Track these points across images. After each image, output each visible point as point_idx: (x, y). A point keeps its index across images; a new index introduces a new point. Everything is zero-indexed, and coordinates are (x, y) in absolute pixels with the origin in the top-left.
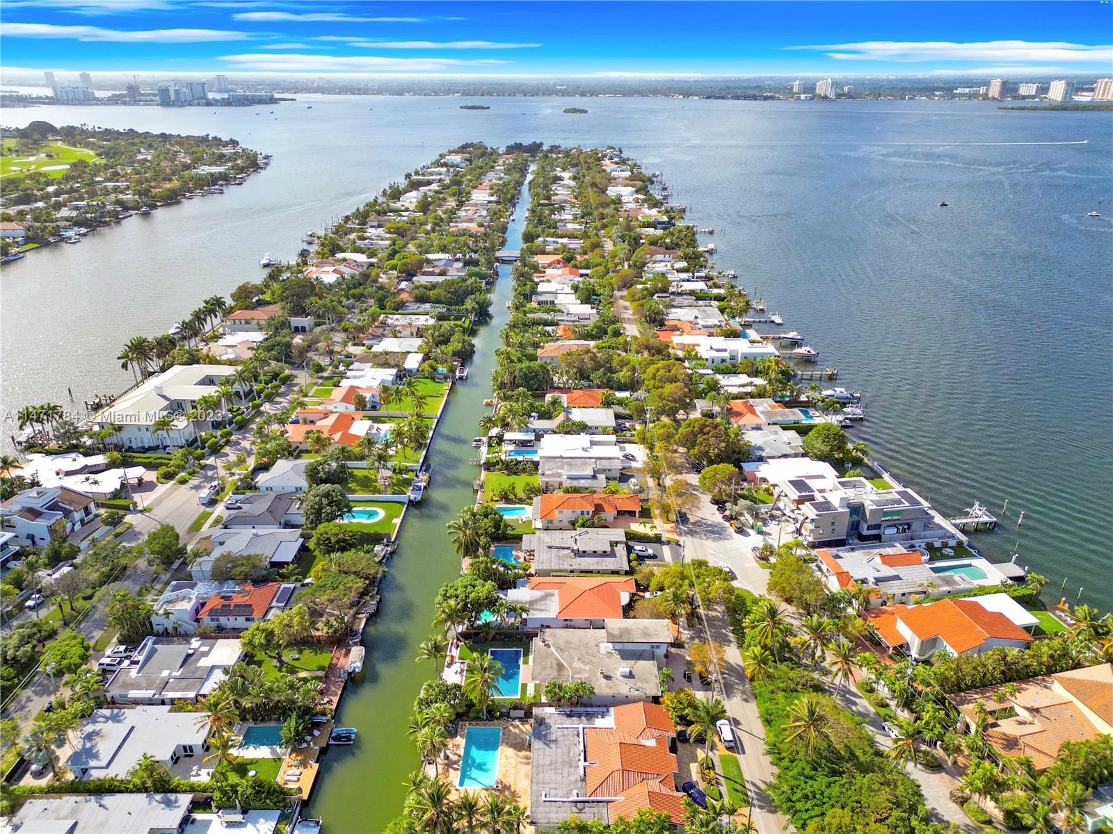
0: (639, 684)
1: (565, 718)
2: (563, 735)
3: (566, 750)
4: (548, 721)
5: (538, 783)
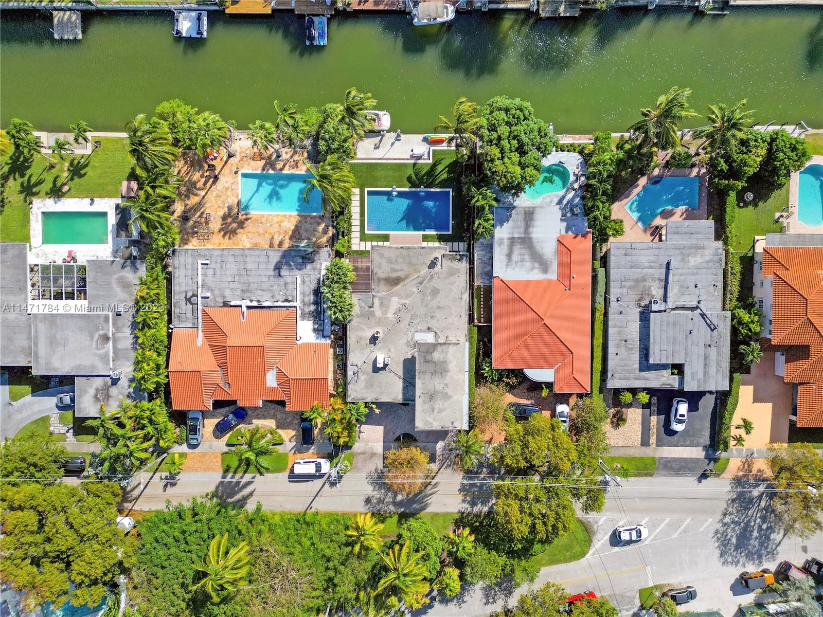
0: (363, 377)
1: (313, 286)
2: (286, 284)
3: (265, 287)
4: (309, 266)
5: (222, 256)
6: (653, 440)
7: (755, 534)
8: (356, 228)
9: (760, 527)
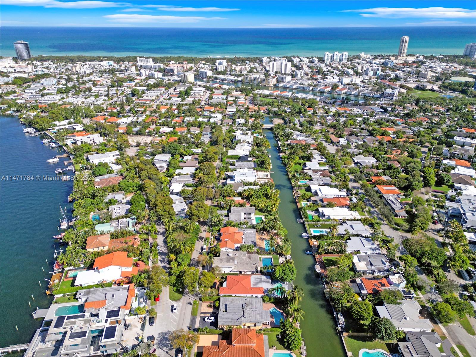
6: (202, 315)
7: (167, 342)
8: (262, 256)
9: (169, 344)
